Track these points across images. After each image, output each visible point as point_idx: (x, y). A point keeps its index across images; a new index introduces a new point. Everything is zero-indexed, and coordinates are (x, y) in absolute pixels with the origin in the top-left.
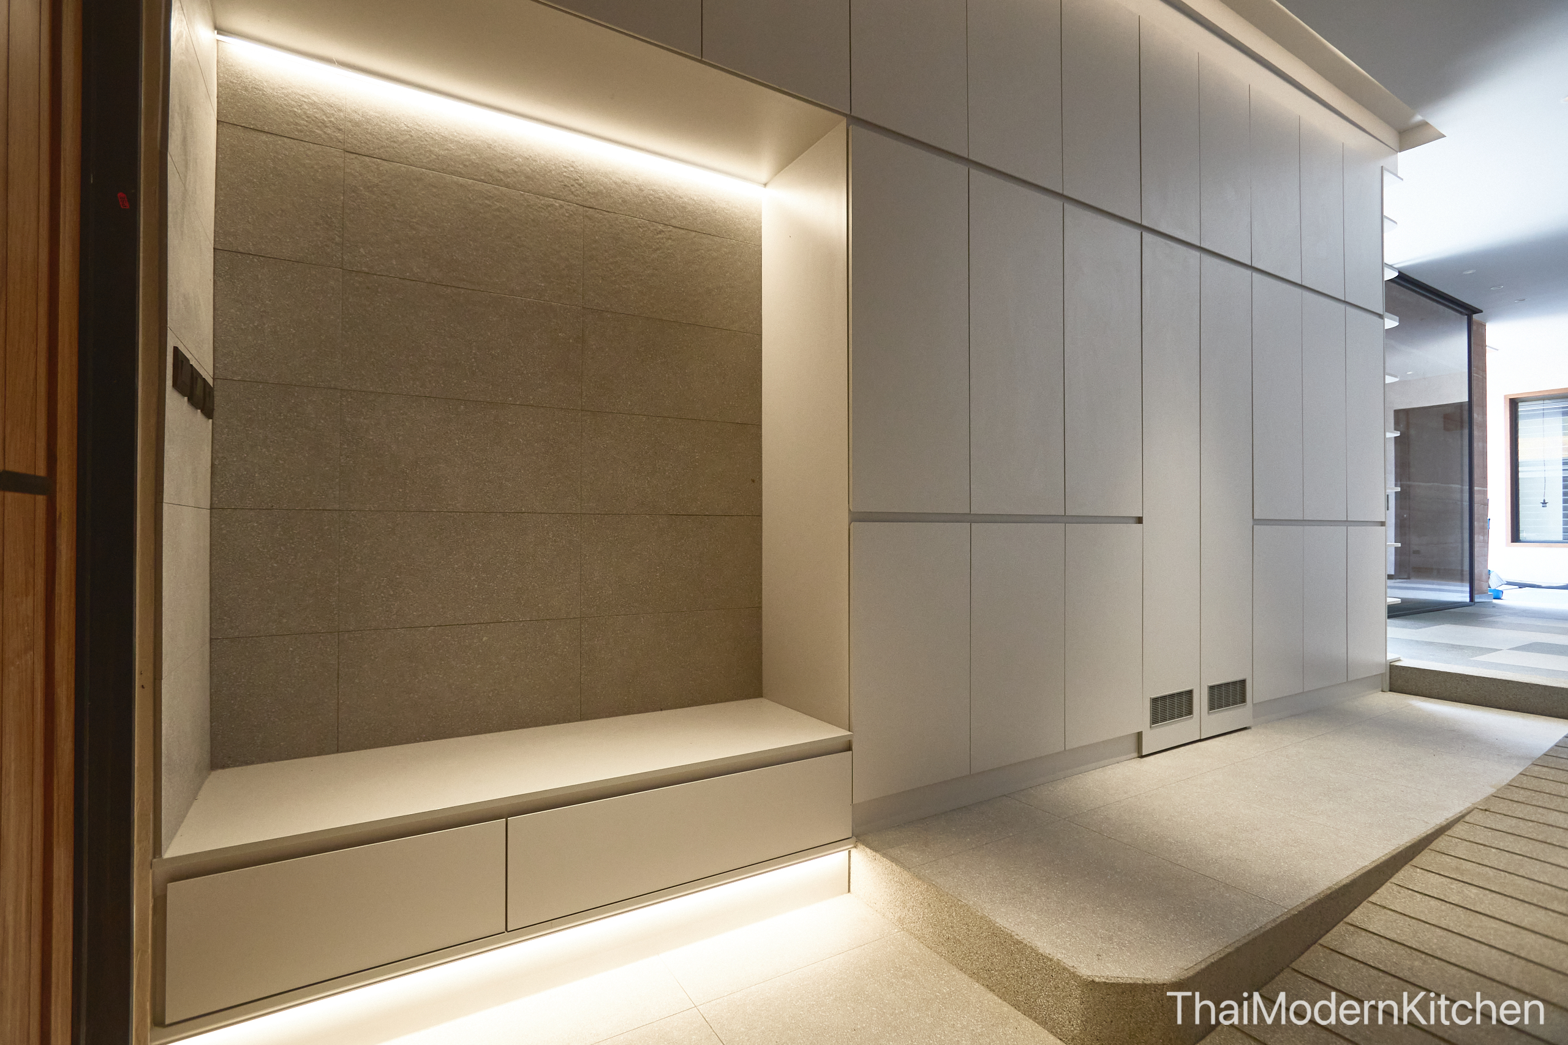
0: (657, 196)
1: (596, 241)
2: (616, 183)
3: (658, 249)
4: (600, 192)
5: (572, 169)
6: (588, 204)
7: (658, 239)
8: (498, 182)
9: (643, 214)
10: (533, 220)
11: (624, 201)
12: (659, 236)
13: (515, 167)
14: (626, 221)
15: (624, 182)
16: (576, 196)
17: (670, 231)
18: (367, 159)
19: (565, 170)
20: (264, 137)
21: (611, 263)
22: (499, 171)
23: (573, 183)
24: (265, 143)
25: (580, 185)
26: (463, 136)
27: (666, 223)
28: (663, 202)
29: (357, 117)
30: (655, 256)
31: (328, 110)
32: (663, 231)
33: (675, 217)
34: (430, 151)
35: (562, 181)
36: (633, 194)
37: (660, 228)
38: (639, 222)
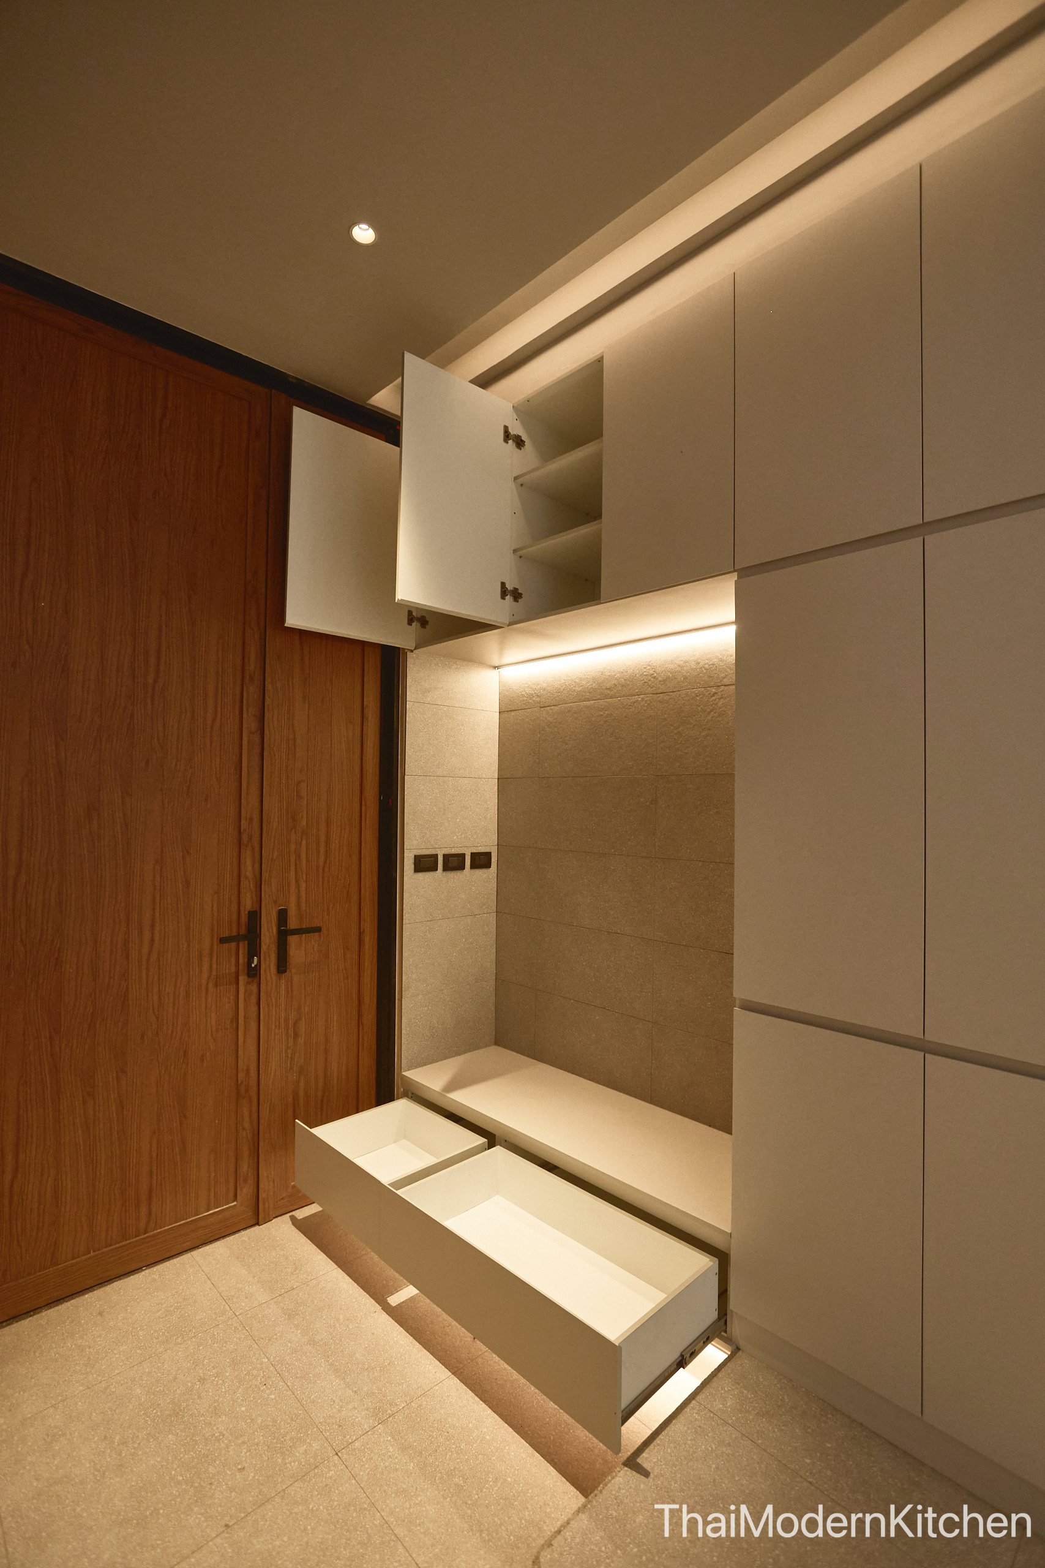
0: (711, 663)
1: (665, 719)
2: (679, 666)
3: (711, 711)
4: (668, 677)
5: (649, 667)
6: (659, 691)
7: (712, 701)
8: (606, 697)
9: (699, 683)
10: (626, 717)
11: (686, 678)
12: (714, 698)
13: (615, 682)
14: (687, 695)
15: (686, 662)
16: (652, 688)
17: (722, 691)
18: (548, 708)
19: (645, 670)
20: (513, 713)
21: (676, 734)
22: (607, 689)
23: (650, 678)
24: (513, 716)
25: (655, 677)
26: (588, 674)
27: (719, 684)
28: (716, 666)
29: (545, 685)
30: (709, 717)
31: (534, 687)
32: (716, 693)
33: (726, 676)
34: (574, 690)
35: (644, 680)
36: (692, 669)
37: (714, 690)
38: (696, 692)
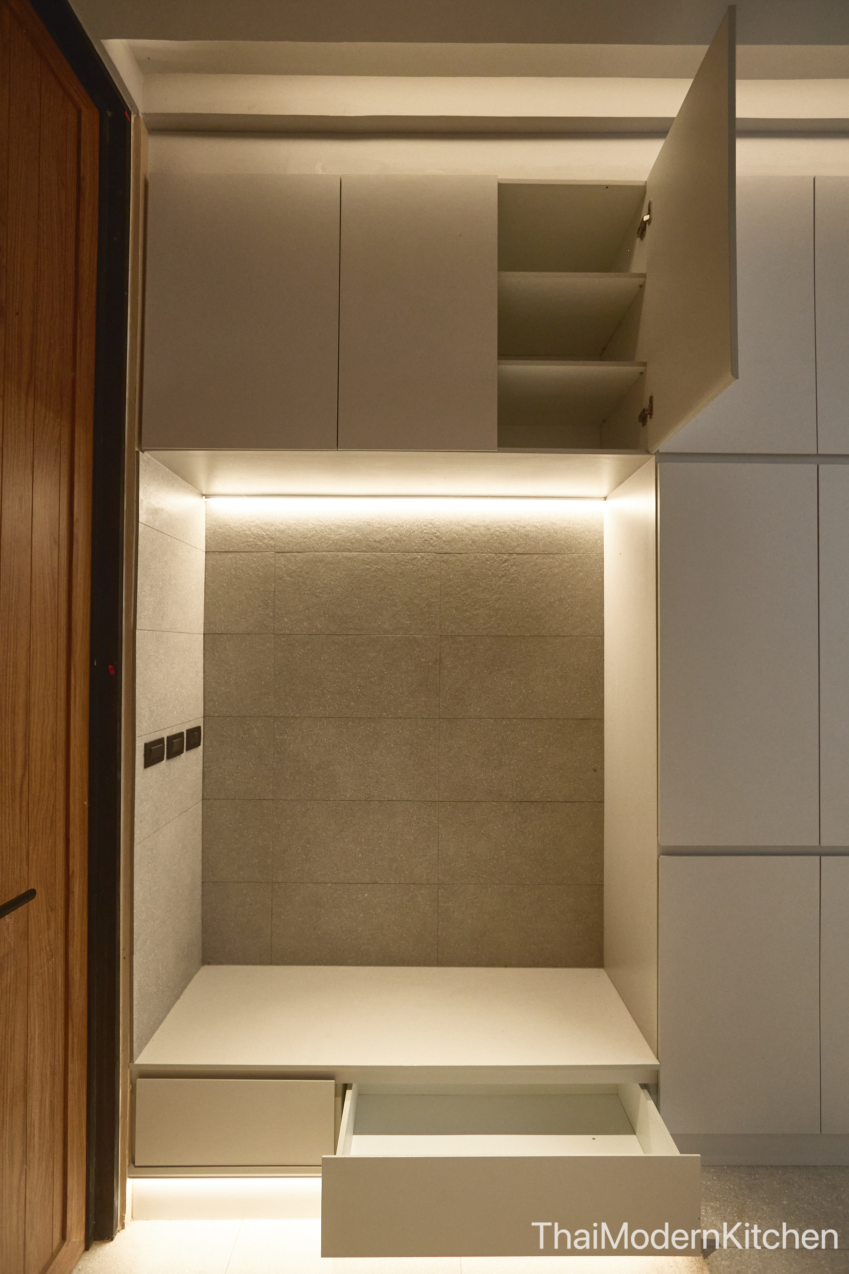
0: (501, 531)
1: (450, 580)
2: (467, 529)
3: (503, 576)
4: (454, 539)
5: (431, 526)
6: (444, 551)
7: (503, 567)
8: (373, 549)
9: (490, 549)
10: (401, 573)
11: (474, 542)
12: (506, 564)
13: (387, 536)
14: (475, 558)
15: (474, 526)
16: (434, 547)
17: (514, 559)
18: (289, 554)
19: (426, 528)
20: (230, 555)
21: (464, 595)
22: (375, 541)
23: (431, 536)
24: (230, 559)
25: (437, 537)
26: (350, 522)
27: (511, 552)
28: (508, 535)
29: (282, 527)
30: (501, 582)
31: (266, 527)
32: (508, 560)
33: (518, 545)
34: (329, 538)
35: (423, 537)
36: (481, 534)
37: (505, 557)
38: (487, 557)
